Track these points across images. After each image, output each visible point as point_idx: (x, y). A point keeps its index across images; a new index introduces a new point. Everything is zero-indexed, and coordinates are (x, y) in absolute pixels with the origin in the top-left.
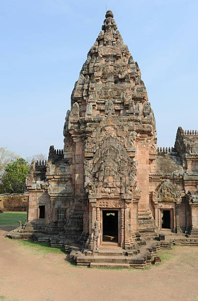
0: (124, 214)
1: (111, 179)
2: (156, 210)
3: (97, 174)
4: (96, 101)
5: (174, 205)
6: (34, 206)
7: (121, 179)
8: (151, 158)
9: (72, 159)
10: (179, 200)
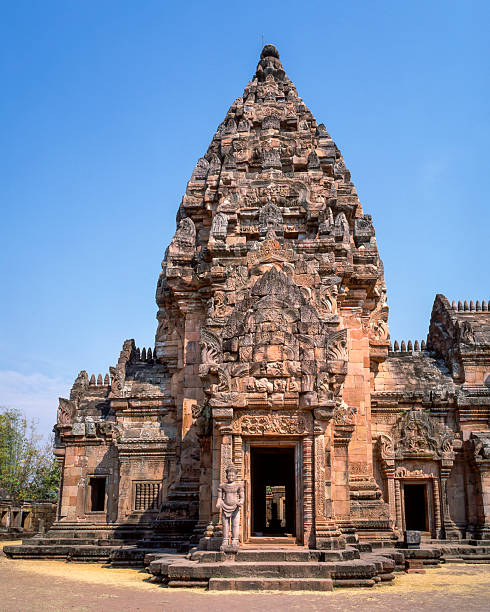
0: (313, 452)
2: (391, 483)
3: (235, 343)
4: (238, 211)
5: (434, 468)
6: (77, 479)
7: (302, 351)
8: (374, 354)
9: (176, 358)
10: (448, 456)
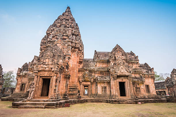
0: (53, 79)
1: (47, 60)
2: (81, 86)
3: (41, 58)
5: (90, 83)
6: (20, 84)
7: (53, 60)
8: (80, 61)
10: (92, 81)
